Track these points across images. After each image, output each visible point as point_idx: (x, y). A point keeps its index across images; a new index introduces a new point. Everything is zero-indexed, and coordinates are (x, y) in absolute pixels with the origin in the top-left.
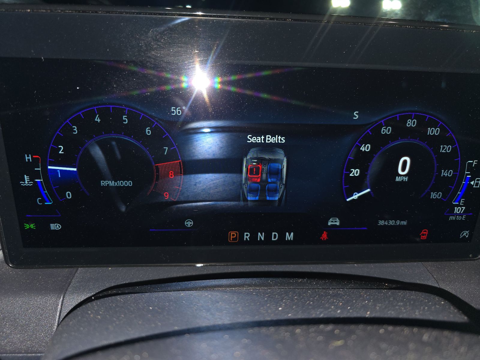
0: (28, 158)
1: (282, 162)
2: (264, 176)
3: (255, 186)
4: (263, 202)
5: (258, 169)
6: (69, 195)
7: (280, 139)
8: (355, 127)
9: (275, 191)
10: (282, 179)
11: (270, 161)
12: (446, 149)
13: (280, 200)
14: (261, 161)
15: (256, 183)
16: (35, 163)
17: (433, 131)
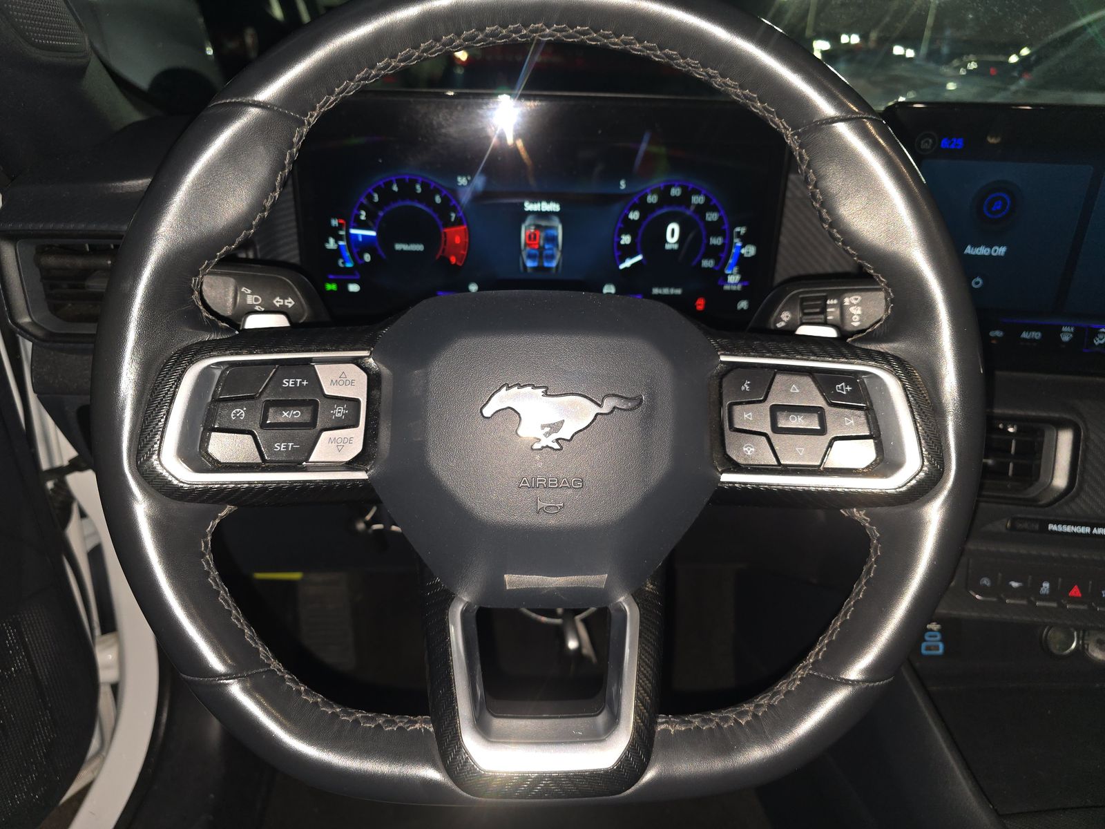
0: (335, 222)
1: (556, 228)
2: (542, 242)
3: (533, 252)
4: (540, 269)
5: (535, 235)
6: (367, 258)
7: (554, 207)
8: (621, 196)
9: (551, 257)
10: (557, 245)
11: (547, 228)
12: (712, 217)
13: (557, 266)
14: (538, 227)
15: (534, 249)
16: (340, 227)
17: (698, 200)
